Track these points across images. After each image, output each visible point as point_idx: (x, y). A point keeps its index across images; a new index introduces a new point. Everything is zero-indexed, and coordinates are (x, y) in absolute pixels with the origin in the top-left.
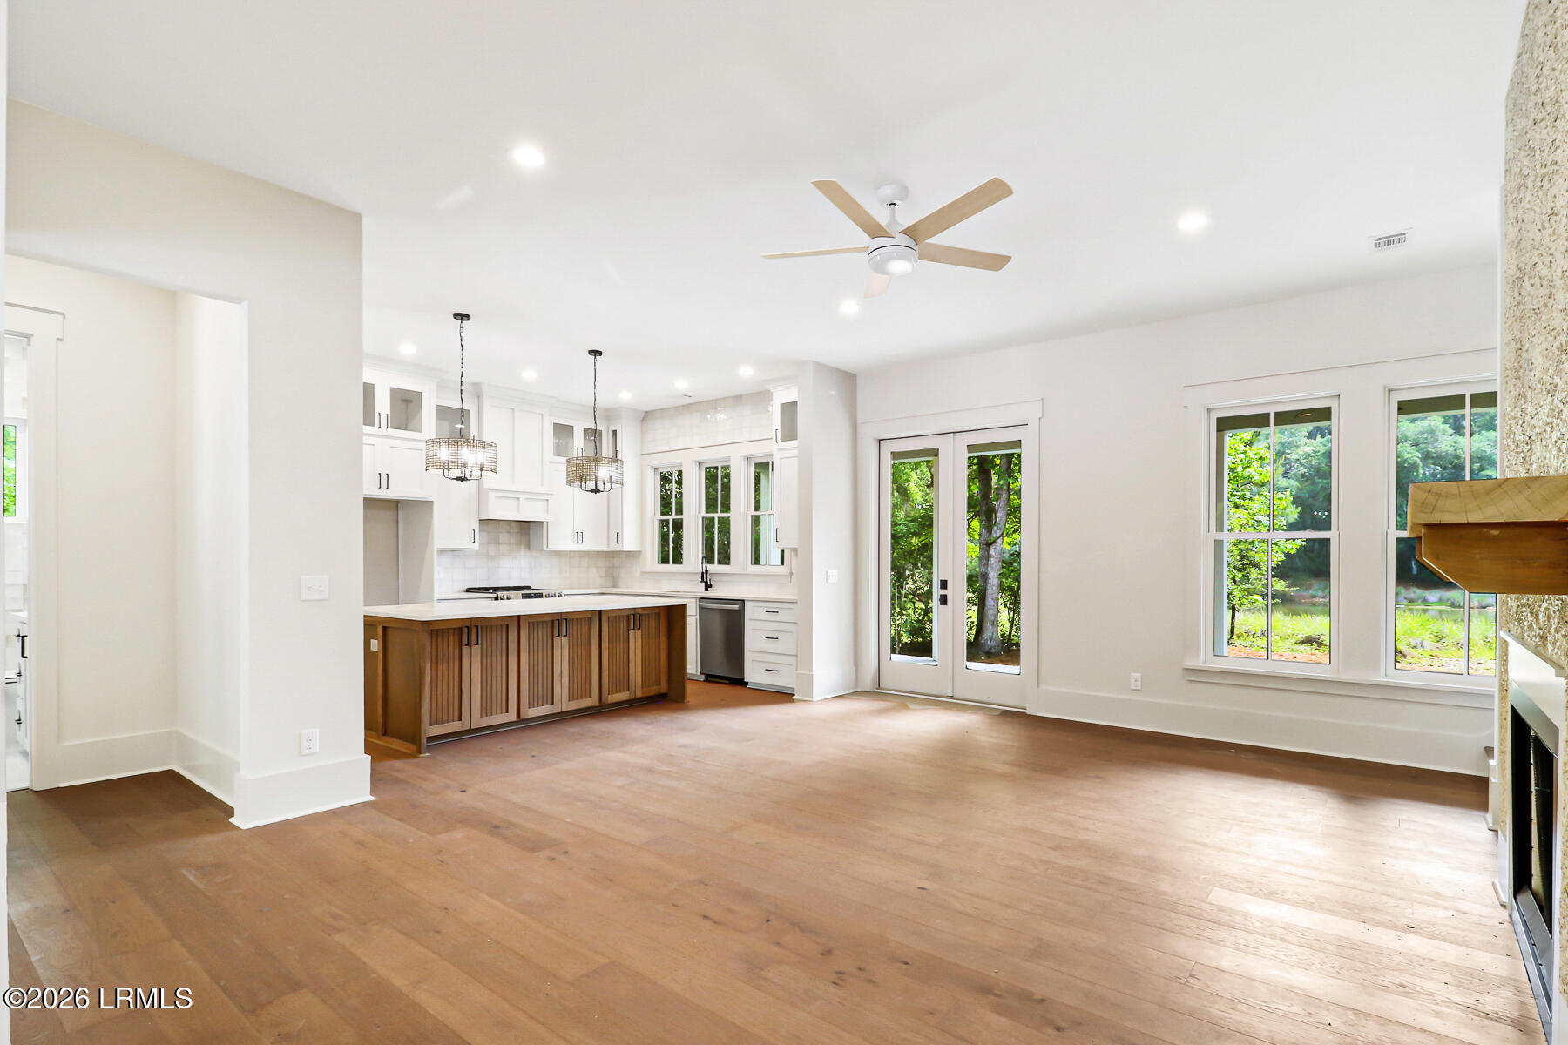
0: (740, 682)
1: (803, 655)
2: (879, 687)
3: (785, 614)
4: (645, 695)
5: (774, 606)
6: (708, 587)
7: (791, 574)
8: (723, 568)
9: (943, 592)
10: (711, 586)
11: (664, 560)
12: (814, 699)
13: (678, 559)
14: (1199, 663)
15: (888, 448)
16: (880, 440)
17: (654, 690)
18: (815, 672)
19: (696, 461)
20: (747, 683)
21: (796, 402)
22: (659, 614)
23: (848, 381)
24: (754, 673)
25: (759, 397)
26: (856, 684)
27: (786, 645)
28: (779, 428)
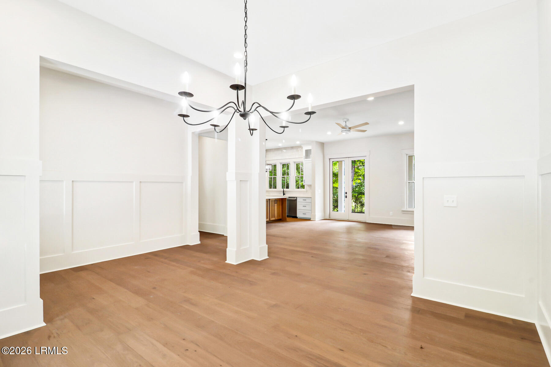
0: (296, 217)
1: (313, 210)
2: (330, 218)
3: (308, 200)
4: (278, 219)
5: (305, 199)
6: (284, 194)
7: (307, 191)
8: (287, 190)
9: (346, 195)
10: (285, 194)
11: (270, 188)
12: (316, 220)
13: (275, 187)
14: (405, 209)
15: (331, 161)
16: (330, 159)
17: (279, 218)
18: (316, 214)
19: (280, 163)
20: (297, 217)
21: (311, 150)
22: (280, 200)
23: (322, 145)
24: (299, 215)
25: (299, 147)
26: (324, 217)
27: (308, 208)
28: (305, 156)
